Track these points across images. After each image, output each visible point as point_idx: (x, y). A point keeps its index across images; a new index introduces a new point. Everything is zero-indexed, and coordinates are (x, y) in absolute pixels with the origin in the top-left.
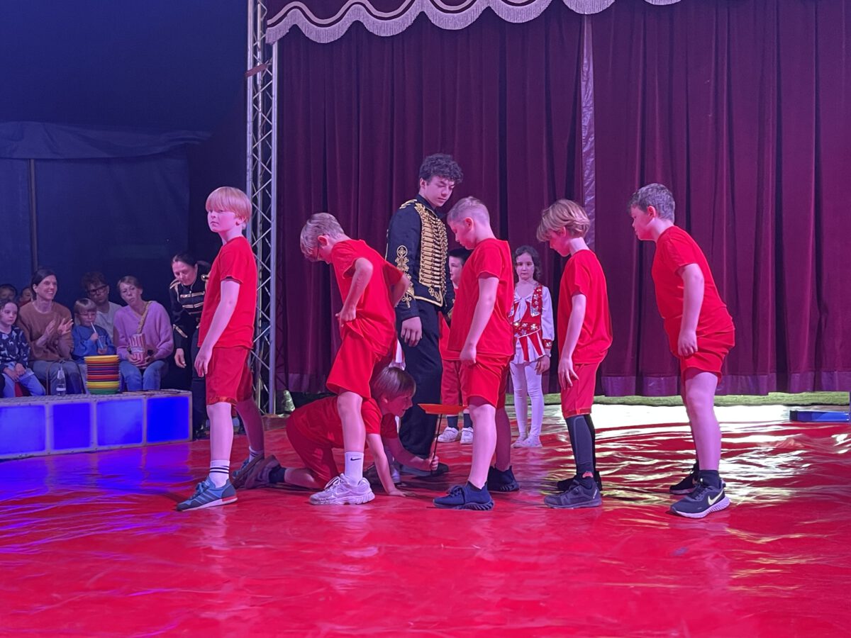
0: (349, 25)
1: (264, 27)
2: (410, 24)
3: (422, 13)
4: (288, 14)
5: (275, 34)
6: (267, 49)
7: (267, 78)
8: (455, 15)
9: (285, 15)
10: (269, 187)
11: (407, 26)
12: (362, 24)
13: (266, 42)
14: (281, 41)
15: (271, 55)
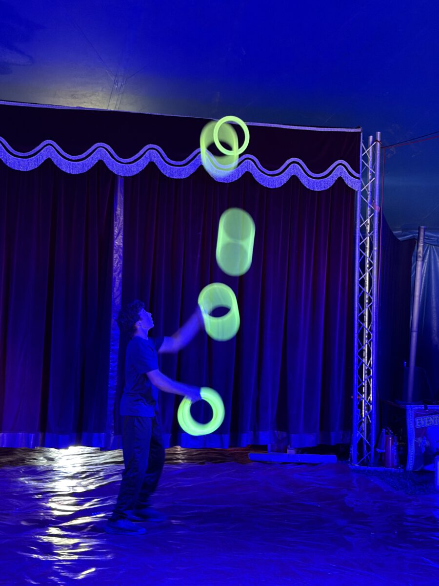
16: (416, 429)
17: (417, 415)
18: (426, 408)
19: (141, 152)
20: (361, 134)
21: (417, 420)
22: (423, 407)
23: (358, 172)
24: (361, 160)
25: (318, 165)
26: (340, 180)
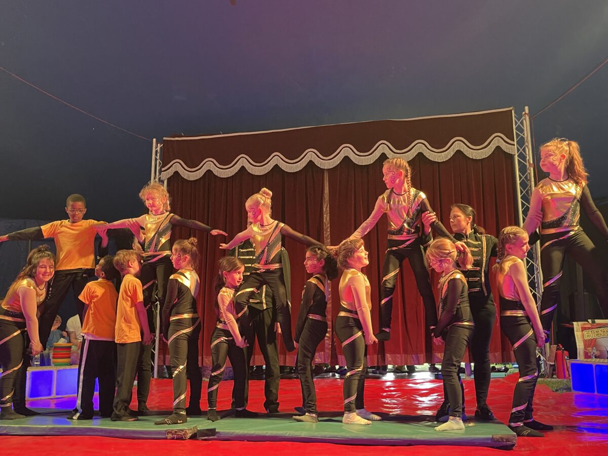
0: (205, 172)
1: (160, 172)
2: (236, 171)
3: (243, 167)
4: (173, 166)
5: (166, 175)
8: (260, 168)
9: (171, 166)
11: (235, 173)
12: (212, 171)
13: (161, 179)
14: (169, 179)
16: (585, 341)
17: (583, 329)
18: (593, 322)
19: (338, 151)
20: (513, 111)
21: (585, 332)
22: (589, 322)
23: (513, 140)
24: (515, 130)
25: (477, 140)
26: (498, 148)
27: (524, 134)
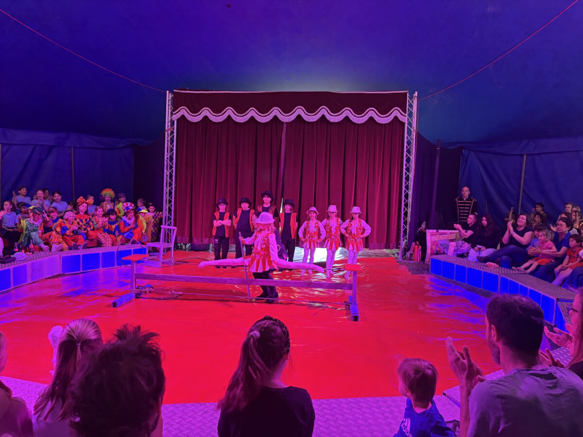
0: (203, 116)
1: (172, 114)
2: (225, 118)
3: (229, 116)
5: (175, 117)
6: (172, 123)
7: (172, 132)
8: (241, 117)
9: (180, 111)
10: (172, 171)
12: (208, 117)
13: (173, 120)
14: (178, 120)
15: (174, 124)
16: (432, 242)
17: (432, 235)
18: (437, 231)
19: (294, 110)
20: (408, 94)
21: (432, 237)
22: (435, 231)
23: (406, 113)
24: (407, 107)
25: (383, 111)
26: (396, 117)
27: (412, 110)
